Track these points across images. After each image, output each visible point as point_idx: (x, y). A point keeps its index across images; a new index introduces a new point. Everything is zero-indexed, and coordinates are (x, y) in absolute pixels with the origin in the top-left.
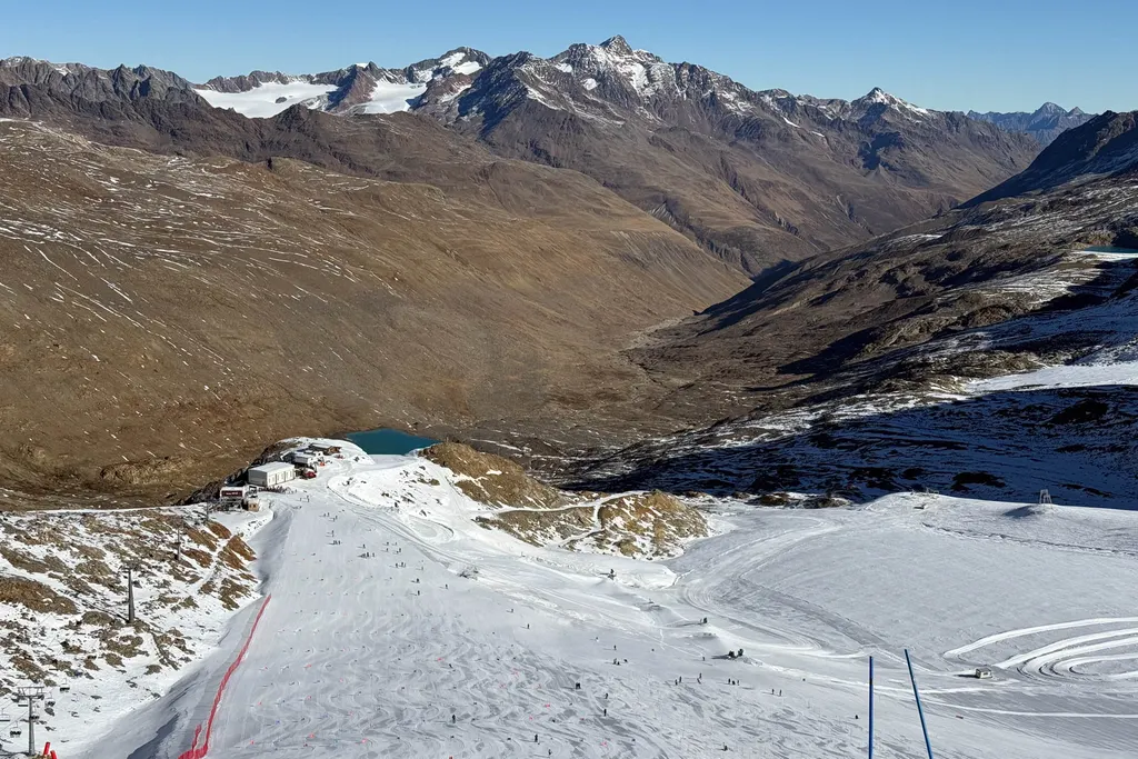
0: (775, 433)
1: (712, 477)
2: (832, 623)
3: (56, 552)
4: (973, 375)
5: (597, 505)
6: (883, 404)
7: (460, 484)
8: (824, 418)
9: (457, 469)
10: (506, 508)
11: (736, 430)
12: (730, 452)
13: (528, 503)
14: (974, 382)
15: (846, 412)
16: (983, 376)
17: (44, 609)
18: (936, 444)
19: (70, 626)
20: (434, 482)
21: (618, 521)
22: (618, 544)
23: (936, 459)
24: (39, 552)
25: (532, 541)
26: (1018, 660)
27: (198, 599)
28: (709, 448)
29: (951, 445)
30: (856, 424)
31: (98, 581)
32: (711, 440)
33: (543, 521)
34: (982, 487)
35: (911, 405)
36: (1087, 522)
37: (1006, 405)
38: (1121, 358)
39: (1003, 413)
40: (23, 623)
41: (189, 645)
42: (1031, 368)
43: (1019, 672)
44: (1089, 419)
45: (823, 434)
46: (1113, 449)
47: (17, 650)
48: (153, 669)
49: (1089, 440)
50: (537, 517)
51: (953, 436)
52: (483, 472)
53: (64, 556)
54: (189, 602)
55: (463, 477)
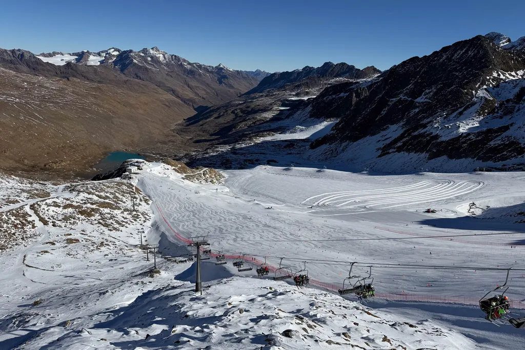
0: (222, 151)
1: (210, 162)
2: (273, 198)
3: (106, 194)
4: (261, 137)
5: (202, 172)
6: (246, 144)
7: (174, 169)
8: (233, 148)
9: (172, 165)
10: (185, 175)
11: (213, 151)
12: (212, 156)
13: (189, 173)
14: (262, 138)
15: (238, 146)
16: (263, 137)
17: (114, 209)
18: (261, 153)
19: (121, 213)
20: (168, 169)
21: (207, 176)
22: (211, 181)
23: (261, 157)
24: (102, 194)
25: (192, 181)
26: (316, 203)
27: (140, 203)
28: (207, 156)
29: (264, 154)
30: (241, 149)
31: (119, 201)
32: (207, 153)
33: (193, 177)
34: (273, 163)
35: (252, 144)
36: (302, 171)
37: (273, 144)
38: (291, 133)
39: (273, 146)
40: (111, 213)
41: (148, 214)
42: (273, 135)
43: (318, 206)
44: (291, 147)
45: (234, 151)
46: (298, 154)
47: (115, 220)
48: (145, 221)
49: (292, 152)
50: (192, 176)
51: (263, 151)
52: (177, 166)
53: (108, 195)
54: (140, 204)
55: (173, 167)
